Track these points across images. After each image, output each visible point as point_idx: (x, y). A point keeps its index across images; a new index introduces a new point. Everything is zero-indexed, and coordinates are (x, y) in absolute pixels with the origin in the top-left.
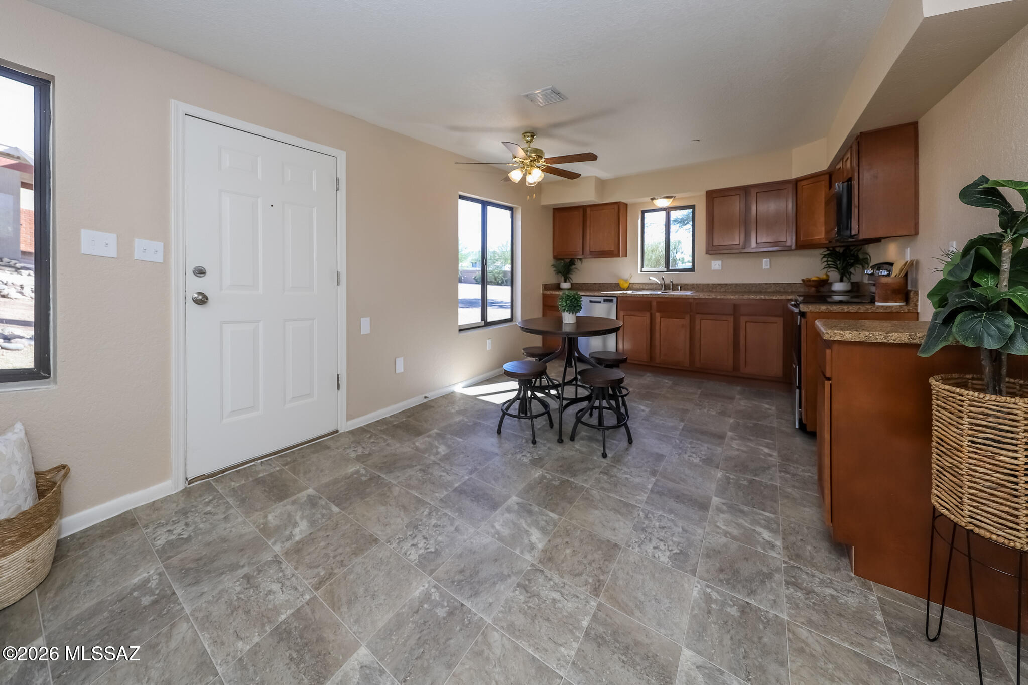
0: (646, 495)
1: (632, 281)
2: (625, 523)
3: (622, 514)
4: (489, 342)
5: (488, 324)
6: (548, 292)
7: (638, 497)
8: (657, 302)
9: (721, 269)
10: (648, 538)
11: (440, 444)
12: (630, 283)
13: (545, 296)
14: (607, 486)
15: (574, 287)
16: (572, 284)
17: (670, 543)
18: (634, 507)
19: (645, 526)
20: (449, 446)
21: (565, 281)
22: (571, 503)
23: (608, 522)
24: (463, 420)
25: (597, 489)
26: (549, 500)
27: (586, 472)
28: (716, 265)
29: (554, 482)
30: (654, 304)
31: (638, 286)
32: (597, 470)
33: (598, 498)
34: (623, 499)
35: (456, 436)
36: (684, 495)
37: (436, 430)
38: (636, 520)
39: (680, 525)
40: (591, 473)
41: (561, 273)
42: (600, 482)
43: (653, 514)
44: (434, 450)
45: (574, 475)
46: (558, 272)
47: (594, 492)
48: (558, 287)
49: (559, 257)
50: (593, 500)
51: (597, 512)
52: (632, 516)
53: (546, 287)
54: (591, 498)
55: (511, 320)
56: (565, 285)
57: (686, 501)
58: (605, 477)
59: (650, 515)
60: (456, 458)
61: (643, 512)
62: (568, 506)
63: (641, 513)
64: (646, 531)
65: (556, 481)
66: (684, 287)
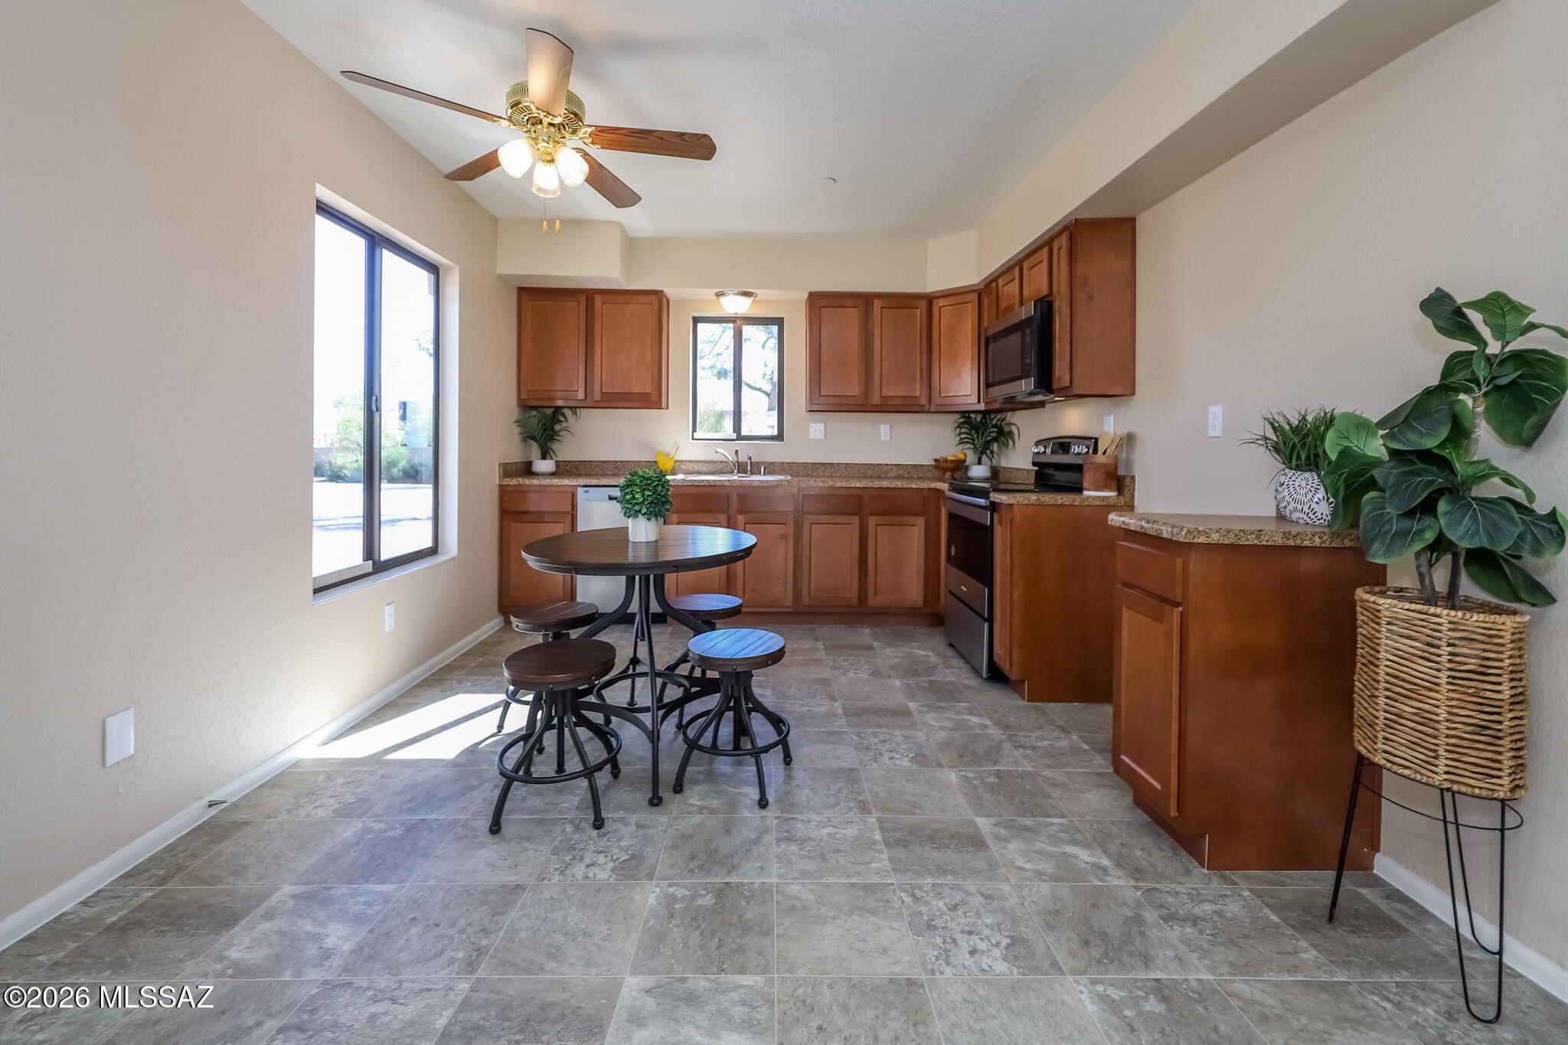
0: (884, 856)
1: (677, 458)
2: (891, 928)
3: (874, 912)
4: (389, 612)
5: (381, 567)
6: (514, 482)
7: (874, 865)
8: (739, 496)
9: (823, 437)
10: (948, 940)
11: (323, 924)
12: (676, 461)
13: (503, 491)
14: (809, 865)
15: (564, 469)
16: (558, 464)
17: (986, 932)
18: (883, 887)
19: (926, 918)
20: (358, 920)
21: (544, 457)
22: (767, 934)
23: (865, 941)
24: (367, 830)
25: (795, 878)
26: (717, 948)
27: (748, 851)
28: (817, 429)
29: (700, 901)
30: (734, 498)
31: (690, 467)
32: (766, 838)
33: (811, 897)
34: (853, 881)
35: (367, 881)
36: (936, 831)
37: (287, 889)
38: (905, 912)
39: (973, 889)
40: (762, 850)
41: (533, 438)
42: (790, 862)
43: (920, 887)
44: (311, 951)
45: (733, 868)
46: (527, 437)
47: (794, 888)
48: (527, 470)
49: (533, 403)
50: (804, 908)
51: (828, 929)
52: (893, 908)
53: (507, 471)
54: (798, 904)
55: (433, 551)
56: (544, 466)
57: (947, 841)
58: (793, 848)
59: (918, 893)
60: (400, 944)
61: (904, 891)
62: (766, 941)
63: (903, 895)
64: (936, 928)
65: (703, 896)
66: (771, 468)
